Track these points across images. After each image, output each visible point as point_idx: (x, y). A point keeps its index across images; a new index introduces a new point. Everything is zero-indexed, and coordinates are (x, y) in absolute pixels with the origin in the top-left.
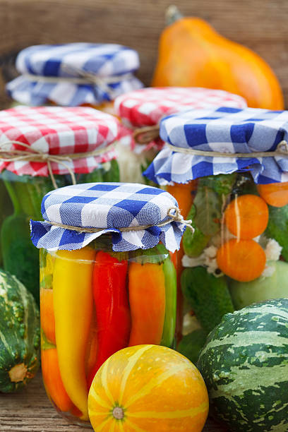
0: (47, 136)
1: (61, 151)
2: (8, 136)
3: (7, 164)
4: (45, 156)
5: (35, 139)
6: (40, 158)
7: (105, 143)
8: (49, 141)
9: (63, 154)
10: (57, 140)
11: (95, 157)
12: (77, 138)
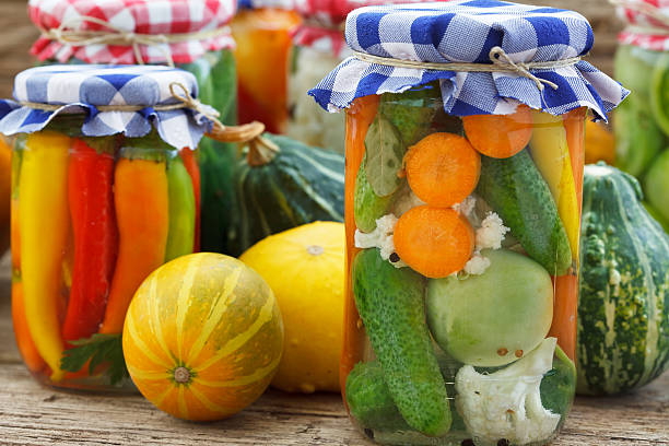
0: (132, 7)
1: (153, 30)
2: (77, 9)
3: (76, 49)
4: (131, 36)
5: (115, 12)
6: (122, 40)
7: (215, 22)
8: (134, 14)
9: (156, 33)
10: (146, 14)
11: (202, 41)
12: (175, 12)
